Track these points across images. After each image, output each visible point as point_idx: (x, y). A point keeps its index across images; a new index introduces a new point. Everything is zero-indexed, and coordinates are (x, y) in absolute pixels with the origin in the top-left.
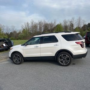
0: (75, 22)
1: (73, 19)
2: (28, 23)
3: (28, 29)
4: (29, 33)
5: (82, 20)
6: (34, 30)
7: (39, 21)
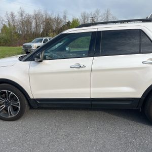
0: (101, 18)
1: (98, 12)
2: (12, 15)
3: (14, 26)
4: (15, 33)
5: (111, 17)
6: (26, 28)
7: (35, 11)
